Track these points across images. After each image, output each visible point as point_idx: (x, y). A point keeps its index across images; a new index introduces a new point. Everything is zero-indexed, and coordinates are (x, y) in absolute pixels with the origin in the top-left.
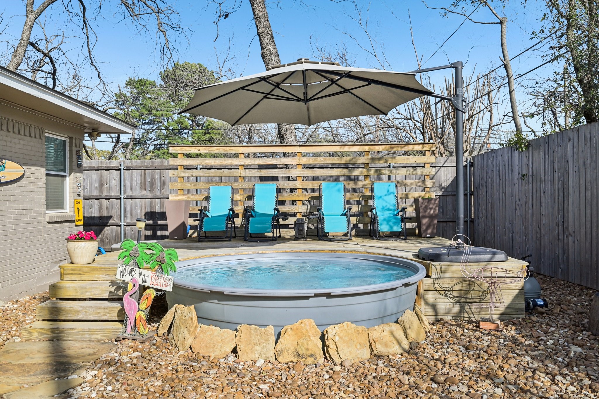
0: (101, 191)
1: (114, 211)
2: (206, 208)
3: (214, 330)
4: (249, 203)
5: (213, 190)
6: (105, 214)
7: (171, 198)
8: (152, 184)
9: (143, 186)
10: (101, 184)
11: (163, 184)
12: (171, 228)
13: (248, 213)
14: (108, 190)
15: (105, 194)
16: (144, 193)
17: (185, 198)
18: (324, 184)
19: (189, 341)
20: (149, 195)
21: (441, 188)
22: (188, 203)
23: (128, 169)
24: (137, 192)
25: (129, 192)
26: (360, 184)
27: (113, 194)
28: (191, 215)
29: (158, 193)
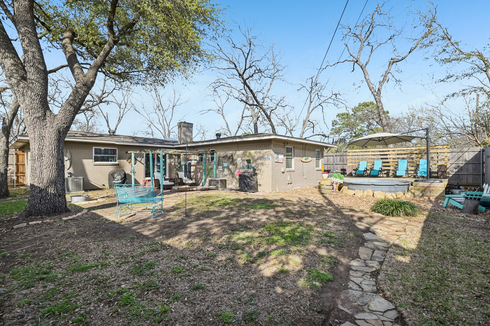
0: (328, 162)
1: (331, 169)
2: (359, 168)
3: (351, 190)
4: (373, 166)
5: (361, 162)
6: (329, 169)
7: (348, 164)
8: (343, 160)
9: (340, 161)
10: (328, 161)
11: (347, 160)
12: (347, 174)
13: (372, 169)
14: (330, 162)
15: (329, 163)
16: (341, 163)
17: (352, 165)
18: (399, 160)
19: (346, 192)
20: (342, 163)
21: (465, 160)
22: (353, 166)
23: (336, 156)
24: (338, 163)
25: (336, 163)
26: (414, 160)
27: (331, 163)
28: (354, 170)
29: (345, 163)
